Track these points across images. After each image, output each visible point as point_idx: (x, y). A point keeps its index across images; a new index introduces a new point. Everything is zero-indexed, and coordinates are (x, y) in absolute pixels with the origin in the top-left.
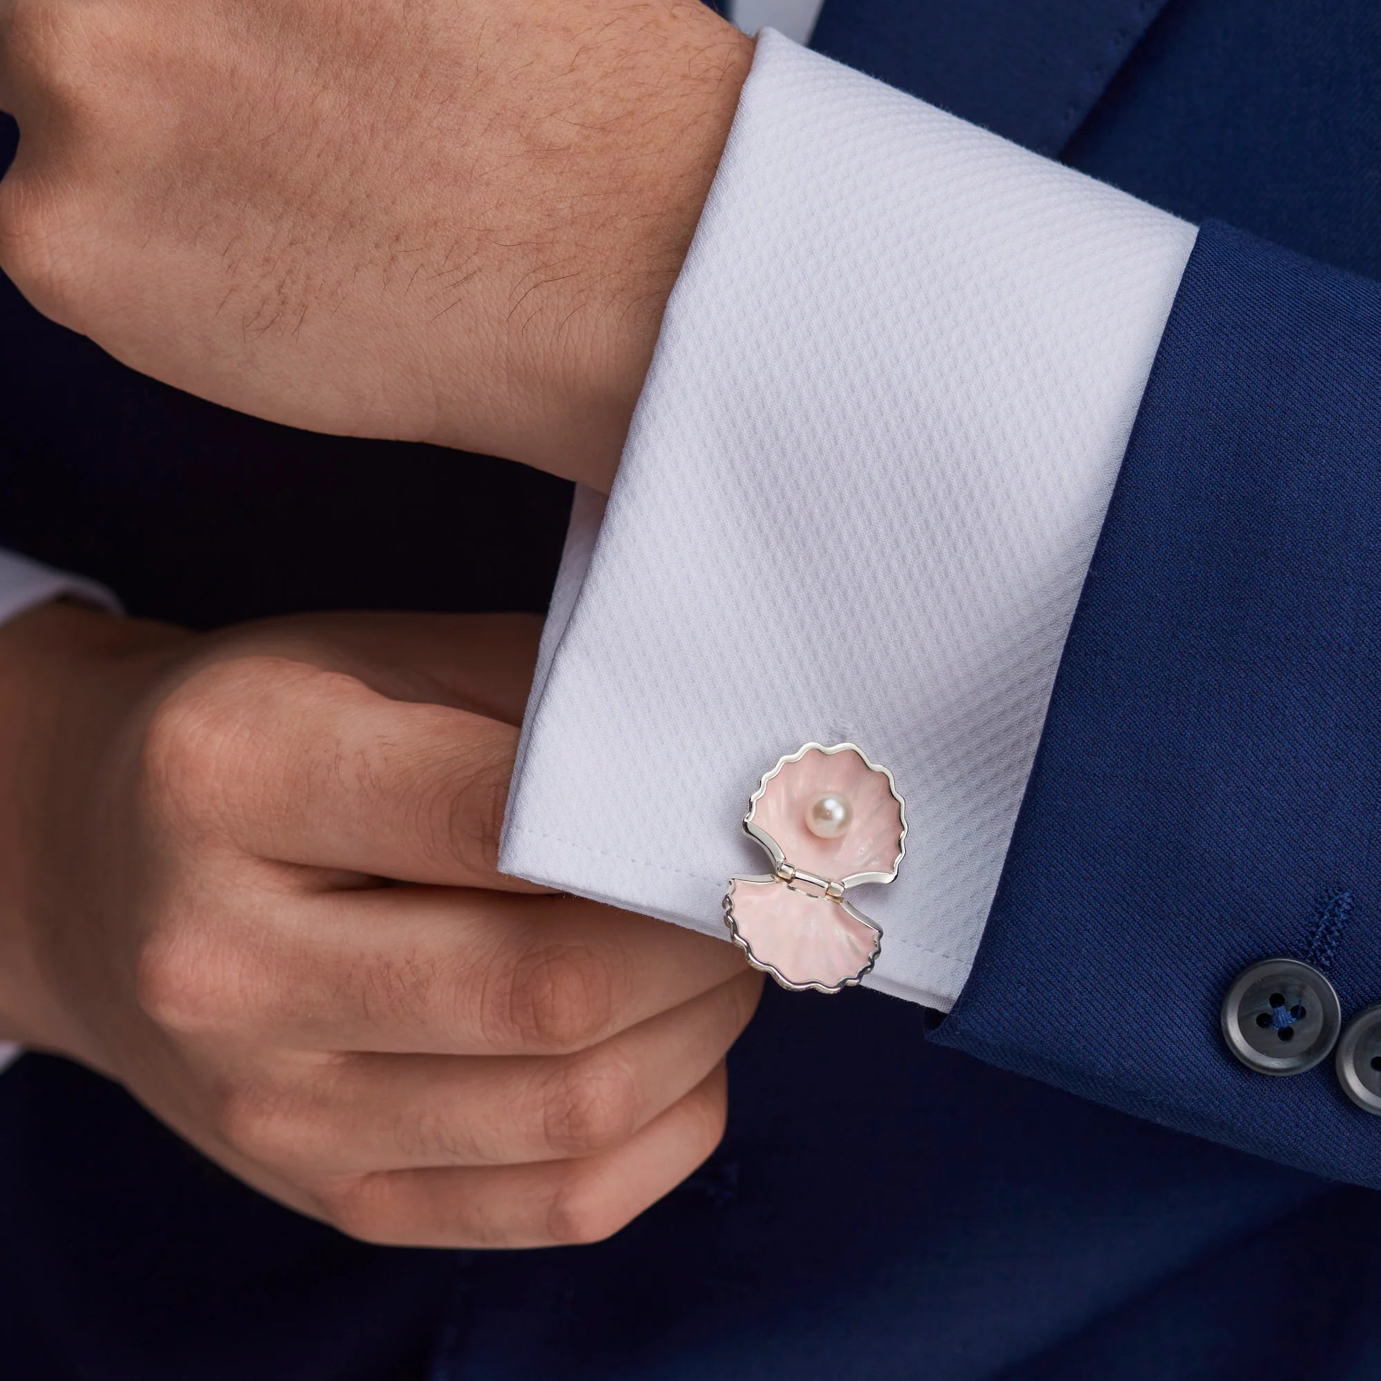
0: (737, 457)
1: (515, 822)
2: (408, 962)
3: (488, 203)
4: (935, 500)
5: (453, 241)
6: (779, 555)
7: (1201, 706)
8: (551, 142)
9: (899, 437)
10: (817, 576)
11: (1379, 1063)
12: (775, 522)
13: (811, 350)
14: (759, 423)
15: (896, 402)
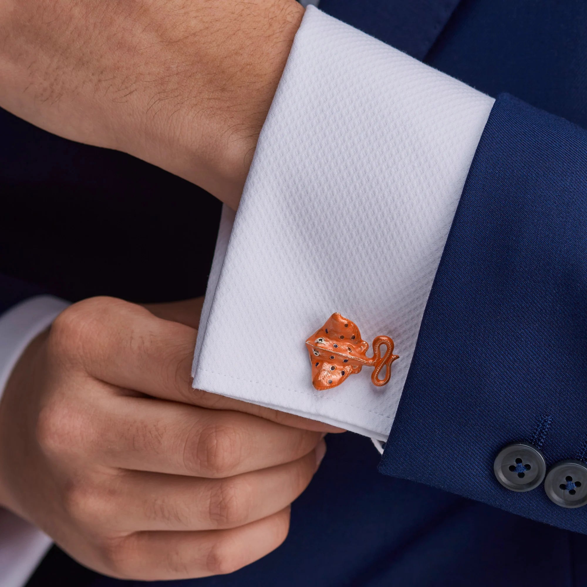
0: (290, 201)
1: (200, 367)
2: (155, 426)
4: (377, 219)
6: (310, 244)
7: (485, 337)
9: (361, 192)
10: (327, 253)
11: (563, 487)
12: (308, 229)
13: (322, 154)
14: (299, 186)
15: (359, 177)
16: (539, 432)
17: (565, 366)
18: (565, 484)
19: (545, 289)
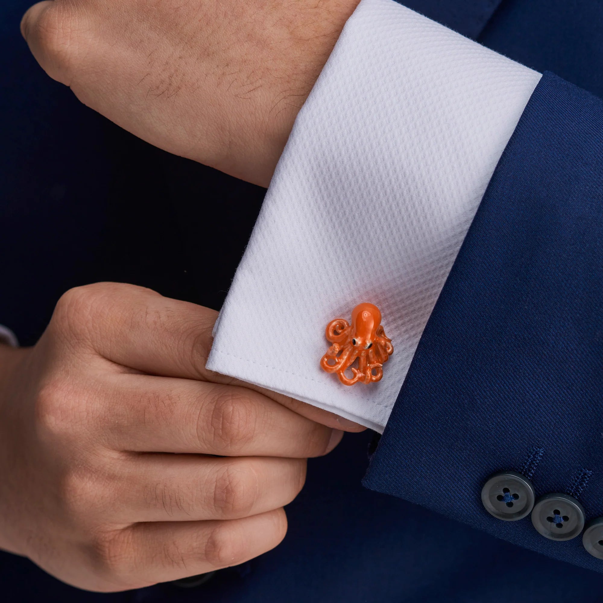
0: (323, 188)
1: (215, 347)
2: (168, 395)
3: (270, 57)
5: (252, 71)
6: (339, 232)
8: (301, 37)
10: (355, 243)
11: (550, 519)
12: (338, 217)
13: (359, 143)
14: (333, 174)
15: (395, 171)
16: (530, 462)
17: (562, 400)
18: (553, 517)
19: (550, 321)
